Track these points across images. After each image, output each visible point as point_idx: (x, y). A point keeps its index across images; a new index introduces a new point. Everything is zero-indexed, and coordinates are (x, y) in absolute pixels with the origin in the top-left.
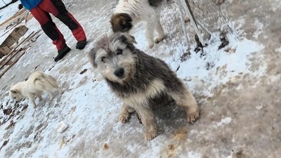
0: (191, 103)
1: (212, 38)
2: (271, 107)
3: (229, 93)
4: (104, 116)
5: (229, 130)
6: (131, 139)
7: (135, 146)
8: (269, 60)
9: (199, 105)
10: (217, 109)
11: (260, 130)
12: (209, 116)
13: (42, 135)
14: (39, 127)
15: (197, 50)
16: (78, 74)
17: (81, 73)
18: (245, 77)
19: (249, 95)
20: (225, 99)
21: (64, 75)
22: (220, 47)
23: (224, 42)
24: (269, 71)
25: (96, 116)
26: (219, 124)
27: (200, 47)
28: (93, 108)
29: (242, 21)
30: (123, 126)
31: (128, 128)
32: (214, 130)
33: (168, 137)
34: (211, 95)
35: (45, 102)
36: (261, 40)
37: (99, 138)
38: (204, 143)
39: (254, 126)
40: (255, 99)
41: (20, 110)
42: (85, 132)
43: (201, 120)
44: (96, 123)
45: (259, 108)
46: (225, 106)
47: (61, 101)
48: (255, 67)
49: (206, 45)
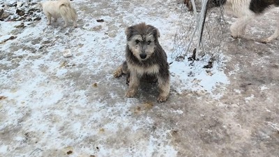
0: (166, 91)
1: (204, 57)
2: (208, 119)
3: (192, 98)
4: (103, 65)
5: (178, 117)
6: (115, 90)
7: (116, 95)
8: (226, 93)
9: (170, 94)
10: (179, 103)
11: (194, 127)
12: (172, 104)
13: (47, 50)
14: (46, 42)
15: (190, 59)
16: (95, 20)
17: (98, 21)
18: (207, 94)
19: (202, 106)
20: (187, 100)
21: (83, 13)
22: (205, 67)
23: (209, 66)
24: (222, 99)
25: (97, 61)
26: (174, 111)
27: (193, 58)
28: (97, 54)
29: (229, 58)
30: (113, 79)
31: (116, 82)
32: (169, 113)
33: (140, 102)
34: (180, 93)
35: (58, 25)
36: (231, 78)
37: (92, 77)
38: (160, 116)
39: (193, 123)
40: (203, 110)
41: (33, 19)
42: (84, 67)
43: (166, 104)
44: (95, 66)
45: (202, 115)
46: (184, 104)
47: (72, 33)
48: (216, 92)
49: (198, 60)
